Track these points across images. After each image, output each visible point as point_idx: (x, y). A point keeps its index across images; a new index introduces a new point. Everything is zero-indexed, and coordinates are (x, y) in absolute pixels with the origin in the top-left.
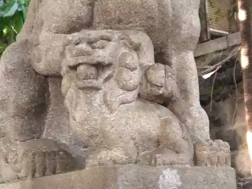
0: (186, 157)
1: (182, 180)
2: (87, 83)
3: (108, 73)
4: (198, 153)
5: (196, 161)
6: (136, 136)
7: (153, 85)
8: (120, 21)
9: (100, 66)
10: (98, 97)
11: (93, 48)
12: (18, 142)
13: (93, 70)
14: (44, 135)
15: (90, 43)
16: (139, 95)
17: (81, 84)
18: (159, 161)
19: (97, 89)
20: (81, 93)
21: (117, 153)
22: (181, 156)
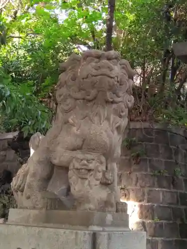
0: (114, 209)
1: (113, 218)
2: (84, 177)
3: (92, 172)
4: (118, 207)
5: (117, 211)
6: (99, 199)
7: (106, 179)
8: (94, 149)
9: (89, 170)
10: (87, 182)
11: (88, 163)
12: (37, 192)
13: (86, 172)
14: (47, 190)
15: (88, 161)
16: (101, 183)
17: (81, 176)
18: (107, 210)
19: (86, 179)
20: (79, 179)
21: (92, 206)
22: (113, 209)
